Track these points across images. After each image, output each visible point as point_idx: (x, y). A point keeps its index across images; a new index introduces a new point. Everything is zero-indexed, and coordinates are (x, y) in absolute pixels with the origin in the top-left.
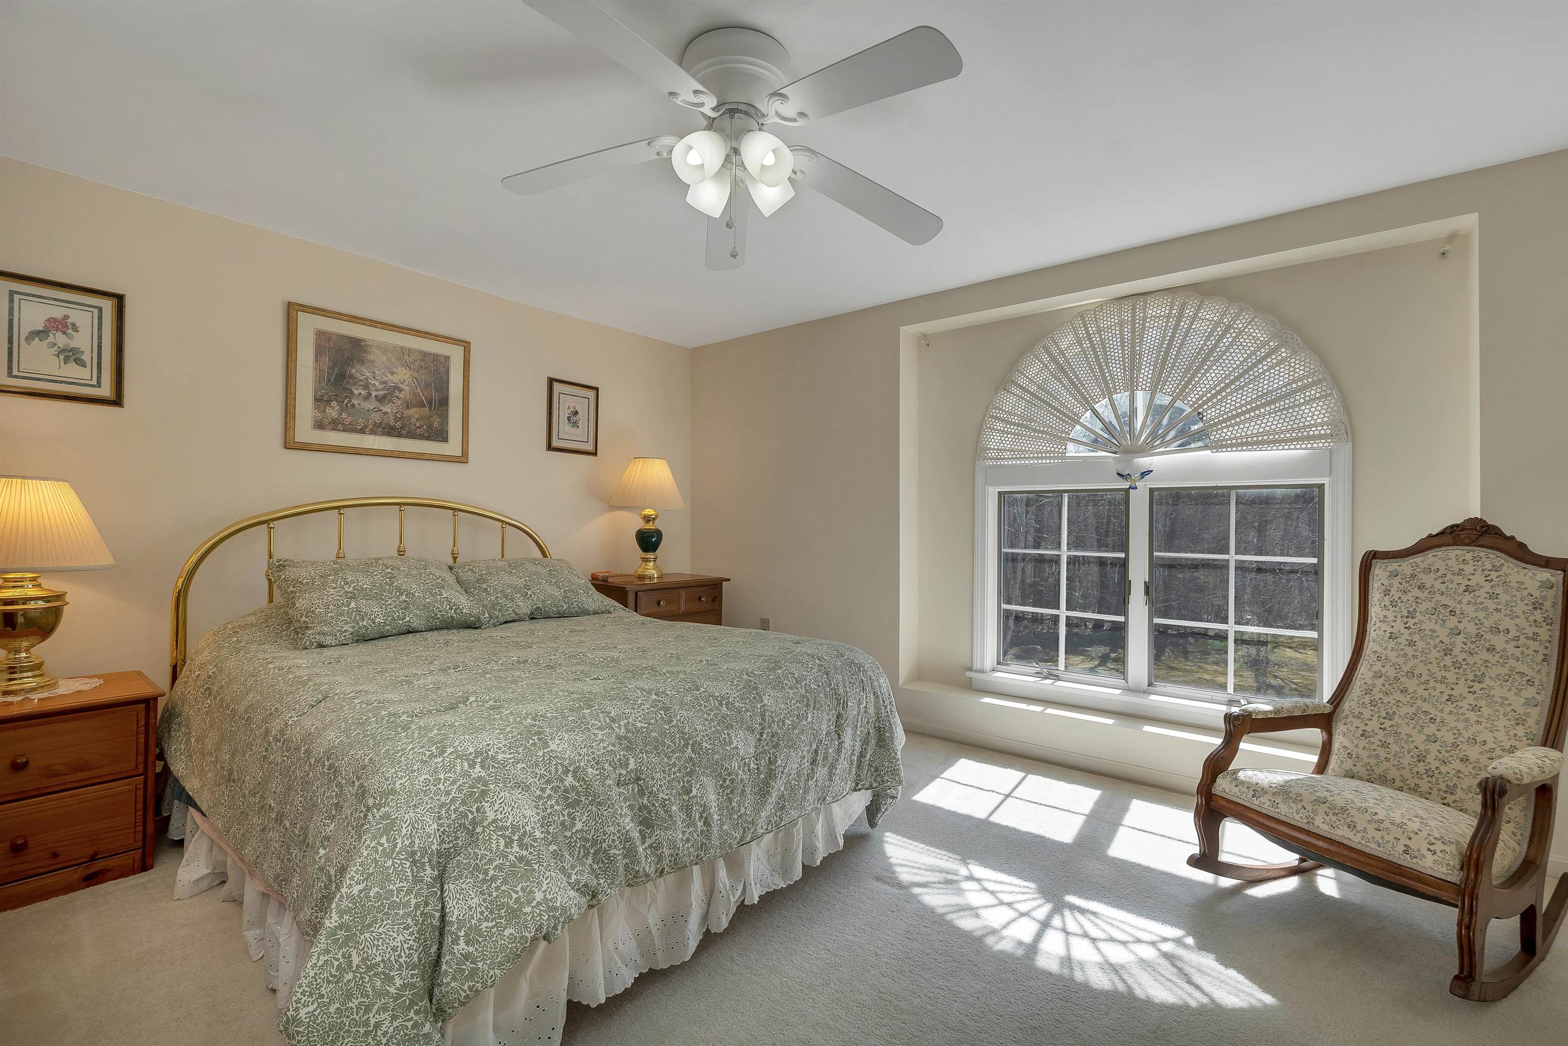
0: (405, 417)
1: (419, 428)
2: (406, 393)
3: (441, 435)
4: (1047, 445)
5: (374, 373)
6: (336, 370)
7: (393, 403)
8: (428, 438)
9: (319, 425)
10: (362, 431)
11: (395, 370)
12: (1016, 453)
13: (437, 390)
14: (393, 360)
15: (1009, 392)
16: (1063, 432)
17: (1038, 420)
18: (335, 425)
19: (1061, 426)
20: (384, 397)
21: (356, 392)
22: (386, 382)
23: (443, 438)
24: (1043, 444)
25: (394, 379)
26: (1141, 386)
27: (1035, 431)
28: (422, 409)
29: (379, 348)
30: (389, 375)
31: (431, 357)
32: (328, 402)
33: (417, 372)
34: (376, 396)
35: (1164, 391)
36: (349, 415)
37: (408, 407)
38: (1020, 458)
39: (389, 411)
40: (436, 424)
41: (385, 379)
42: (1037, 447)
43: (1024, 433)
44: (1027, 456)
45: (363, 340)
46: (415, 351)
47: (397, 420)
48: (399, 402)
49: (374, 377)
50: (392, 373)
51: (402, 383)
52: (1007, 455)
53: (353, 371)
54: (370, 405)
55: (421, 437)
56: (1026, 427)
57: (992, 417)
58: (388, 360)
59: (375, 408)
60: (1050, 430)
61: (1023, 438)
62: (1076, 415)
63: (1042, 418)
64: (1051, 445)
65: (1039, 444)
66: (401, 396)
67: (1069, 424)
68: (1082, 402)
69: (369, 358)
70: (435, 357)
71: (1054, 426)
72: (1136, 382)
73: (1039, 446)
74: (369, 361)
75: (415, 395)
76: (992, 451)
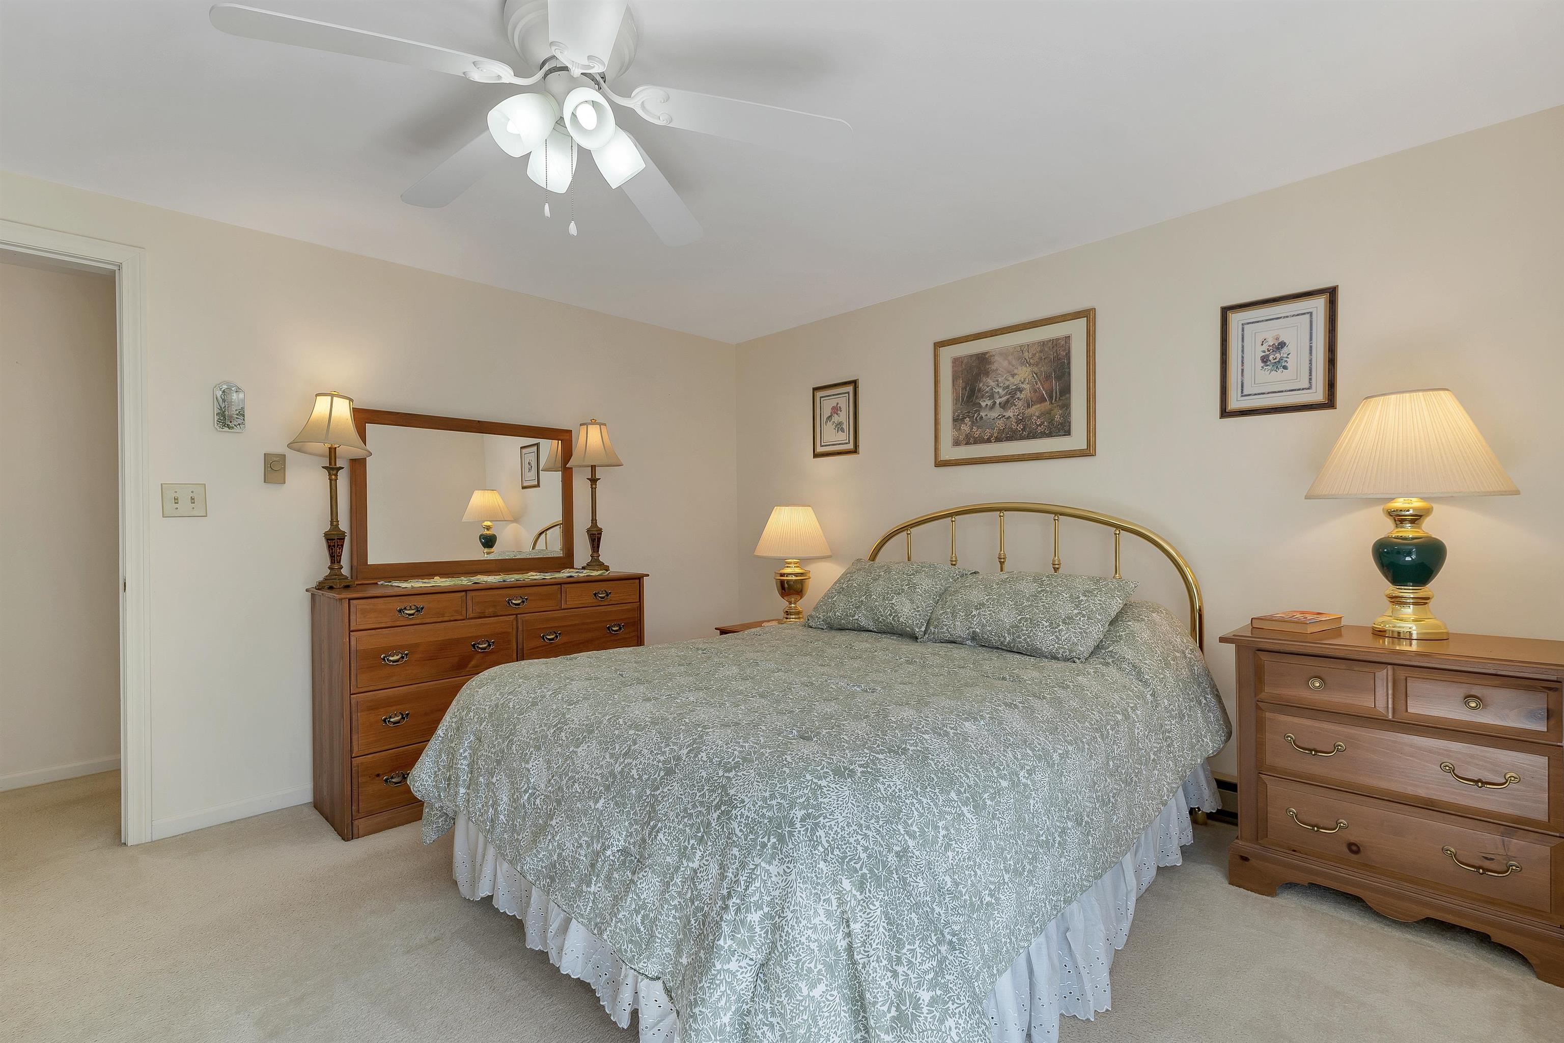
0: (1026, 417)
1: (1040, 425)
2: (1026, 393)
3: (1064, 429)
5: (997, 381)
6: (968, 388)
7: (1015, 406)
8: (1050, 435)
9: (957, 443)
10: (988, 441)
11: (1016, 371)
13: (1058, 378)
14: (1014, 362)
18: (970, 440)
20: (1007, 401)
21: (983, 404)
22: (1008, 387)
23: (1065, 432)
25: (1014, 381)
28: (1042, 404)
29: (1001, 354)
30: (1010, 378)
31: (1050, 344)
32: (963, 419)
33: (1037, 365)
34: (1000, 404)
36: (978, 427)
37: (1028, 406)
39: (1011, 415)
40: (1057, 418)
41: (1007, 383)
45: (987, 353)
46: (1034, 344)
47: (1019, 422)
48: (1020, 403)
49: (998, 385)
50: (1013, 375)
51: (1022, 383)
53: (981, 385)
54: (994, 414)
55: (1043, 435)
58: (1010, 363)
59: (1000, 415)
66: (1022, 396)
69: (993, 368)
70: (1055, 343)
74: (994, 371)
75: (1035, 391)
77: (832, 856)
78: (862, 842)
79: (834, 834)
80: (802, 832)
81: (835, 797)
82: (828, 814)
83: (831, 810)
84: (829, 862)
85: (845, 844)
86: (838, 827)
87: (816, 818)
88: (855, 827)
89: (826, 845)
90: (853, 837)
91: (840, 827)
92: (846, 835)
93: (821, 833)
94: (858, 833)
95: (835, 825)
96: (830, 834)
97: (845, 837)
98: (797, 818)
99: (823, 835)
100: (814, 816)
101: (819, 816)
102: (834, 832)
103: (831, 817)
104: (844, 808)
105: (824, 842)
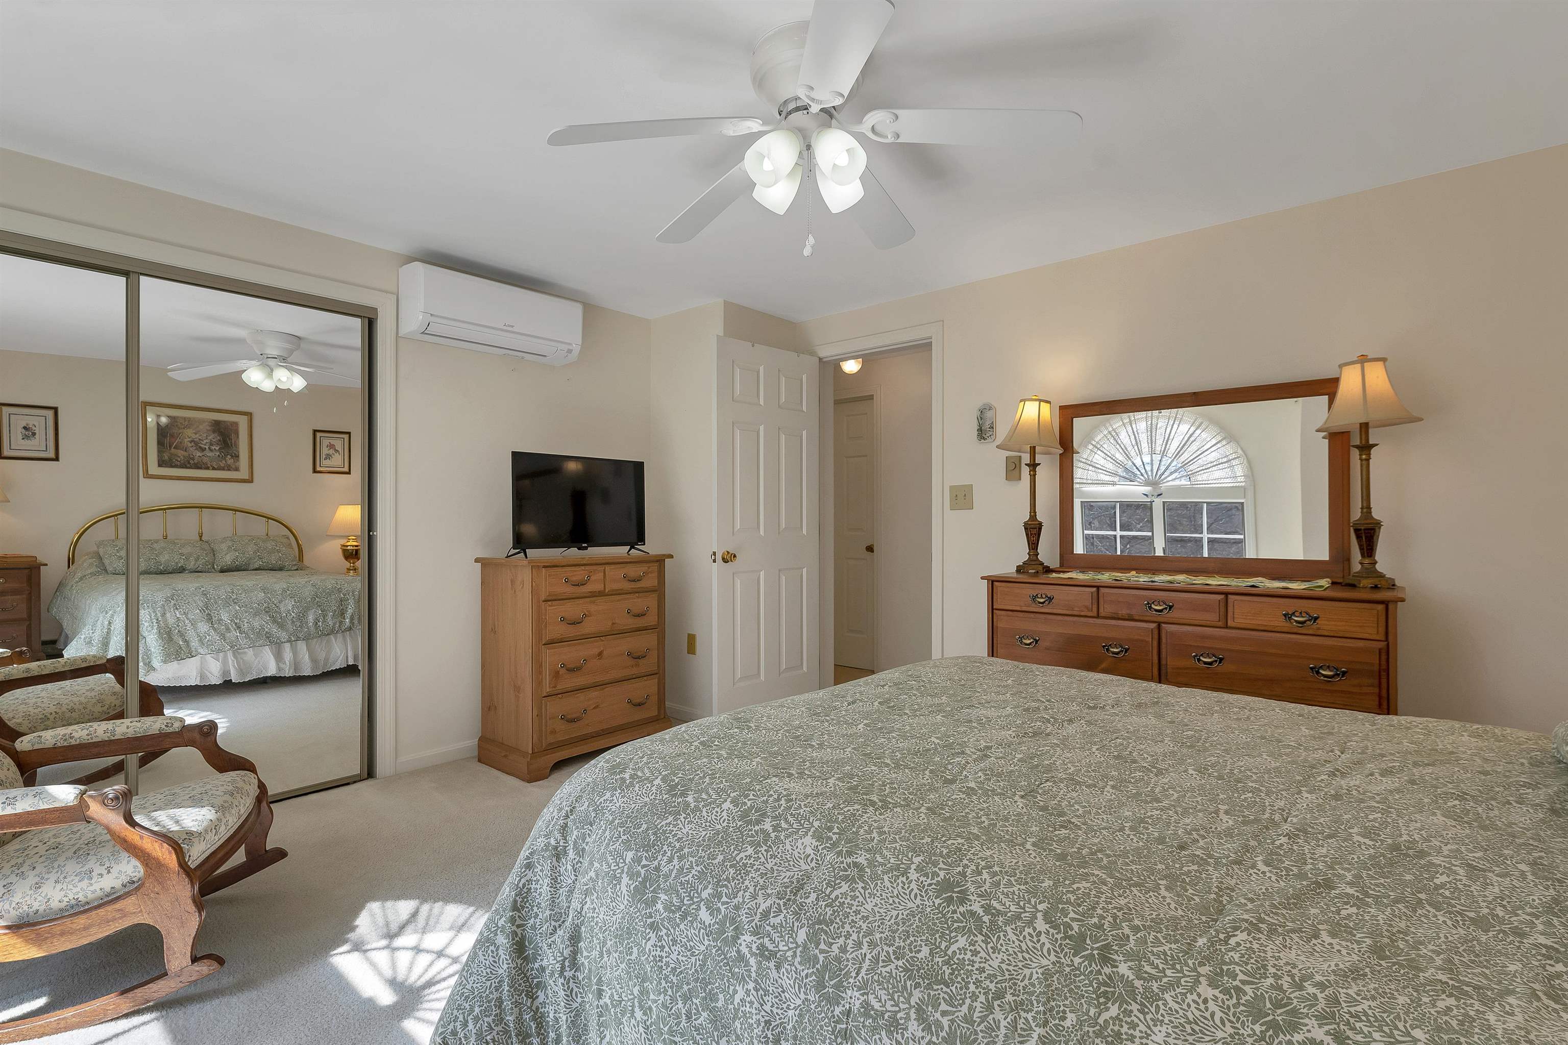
77: (823, 907)
78: (850, 942)
79: (848, 903)
80: (842, 865)
81: (896, 892)
82: (869, 891)
83: (876, 892)
84: (817, 904)
85: (841, 919)
86: (857, 906)
87: (861, 878)
88: (864, 926)
89: (833, 896)
90: (851, 928)
91: (859, 908)
92: (851, 918)
93: (845, 887)
94: (859, 932)
95: (859, 902)
96: (846, 899)
97: (848, 917)
98: (857, 858)
99: (843, 890)
100: (863, 875)
101: (863, 881)
102: (851, 902)
103: (867, 895)
104: (885, 907)
105: (836, 893)
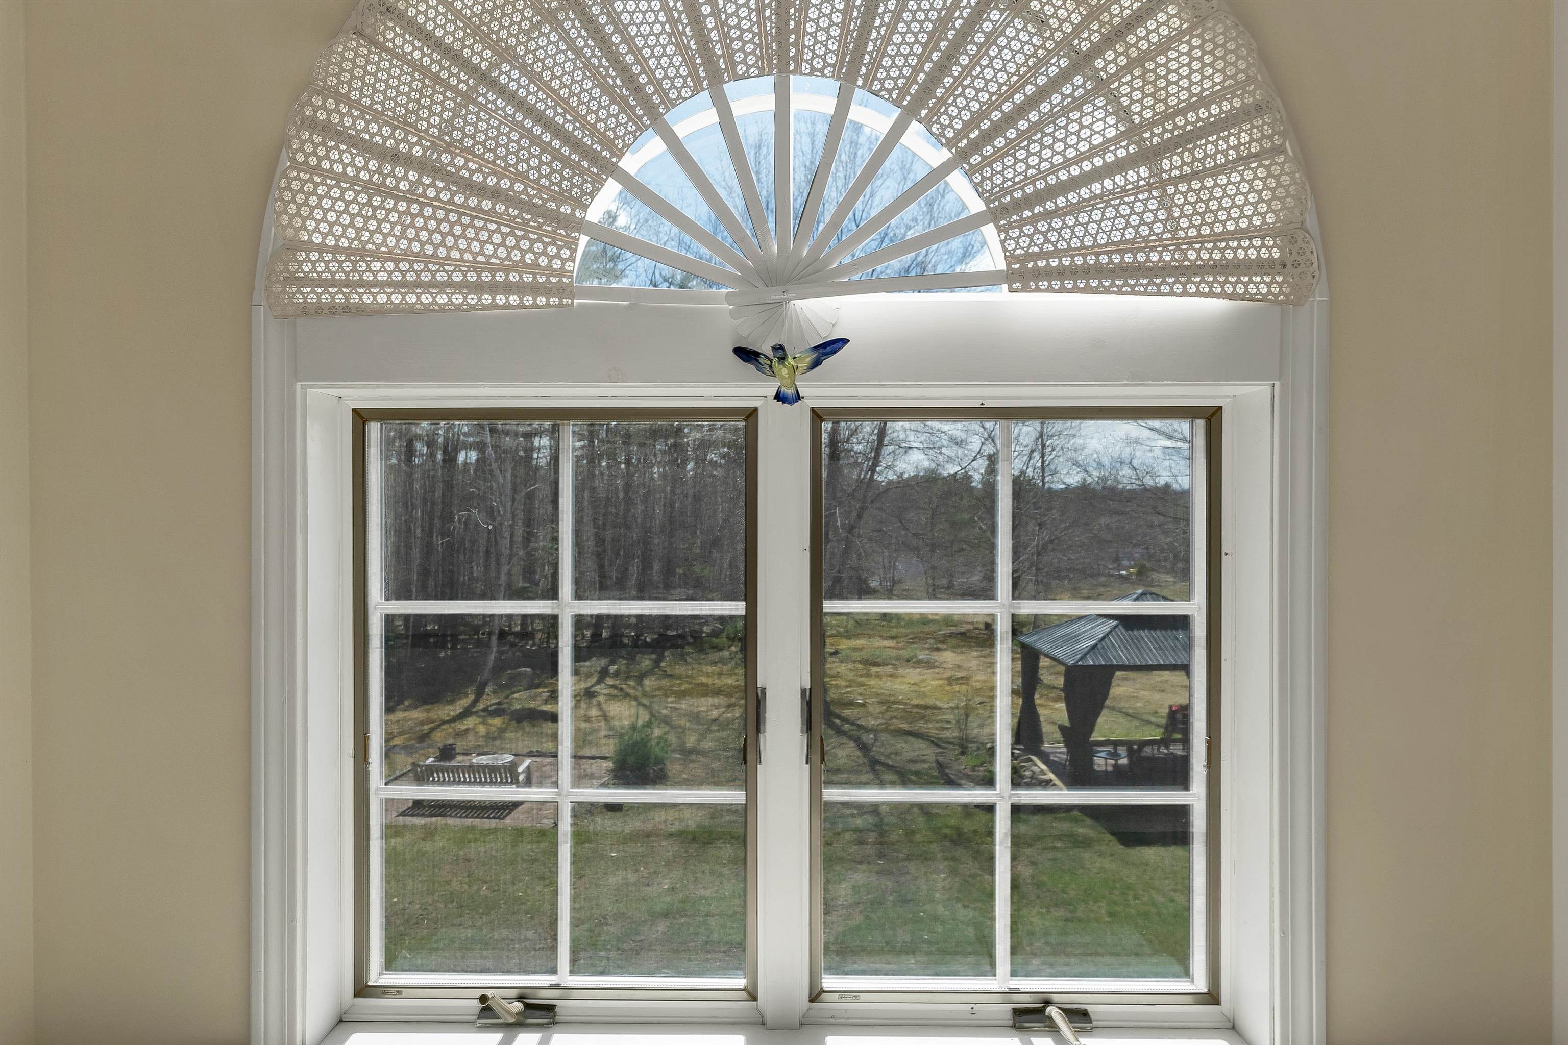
4: (511, 242)
12: (403, 266)
15: (375, 43)
16: (562, 197)
17: (479, 150)
19: (556, 178)
24: (497, 239)
26: (810, 62)
27: (469, 187)
35: (877, 86)
38: (418, 284)
42: (476, 246)
43: (431, 193)
44: (441, 277)
52: (381, 271)
56: (438, 171)
57: (313, 125)
60: (518, 187)
61: (428, 211)
62: (608, 144)
63: (491, 144)
64: (524, 245)
65: (484, 235)
67: (583, 172)
68: (625, 99)
71: (534, 175)
72: (796, 44)
73: (483, 243)
76: (315, 256)
